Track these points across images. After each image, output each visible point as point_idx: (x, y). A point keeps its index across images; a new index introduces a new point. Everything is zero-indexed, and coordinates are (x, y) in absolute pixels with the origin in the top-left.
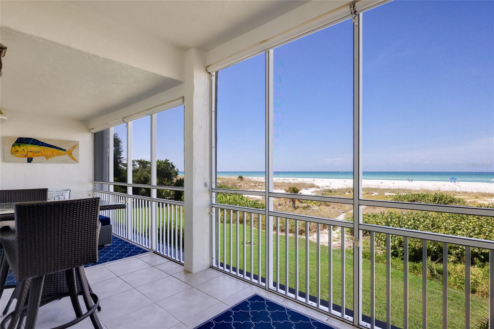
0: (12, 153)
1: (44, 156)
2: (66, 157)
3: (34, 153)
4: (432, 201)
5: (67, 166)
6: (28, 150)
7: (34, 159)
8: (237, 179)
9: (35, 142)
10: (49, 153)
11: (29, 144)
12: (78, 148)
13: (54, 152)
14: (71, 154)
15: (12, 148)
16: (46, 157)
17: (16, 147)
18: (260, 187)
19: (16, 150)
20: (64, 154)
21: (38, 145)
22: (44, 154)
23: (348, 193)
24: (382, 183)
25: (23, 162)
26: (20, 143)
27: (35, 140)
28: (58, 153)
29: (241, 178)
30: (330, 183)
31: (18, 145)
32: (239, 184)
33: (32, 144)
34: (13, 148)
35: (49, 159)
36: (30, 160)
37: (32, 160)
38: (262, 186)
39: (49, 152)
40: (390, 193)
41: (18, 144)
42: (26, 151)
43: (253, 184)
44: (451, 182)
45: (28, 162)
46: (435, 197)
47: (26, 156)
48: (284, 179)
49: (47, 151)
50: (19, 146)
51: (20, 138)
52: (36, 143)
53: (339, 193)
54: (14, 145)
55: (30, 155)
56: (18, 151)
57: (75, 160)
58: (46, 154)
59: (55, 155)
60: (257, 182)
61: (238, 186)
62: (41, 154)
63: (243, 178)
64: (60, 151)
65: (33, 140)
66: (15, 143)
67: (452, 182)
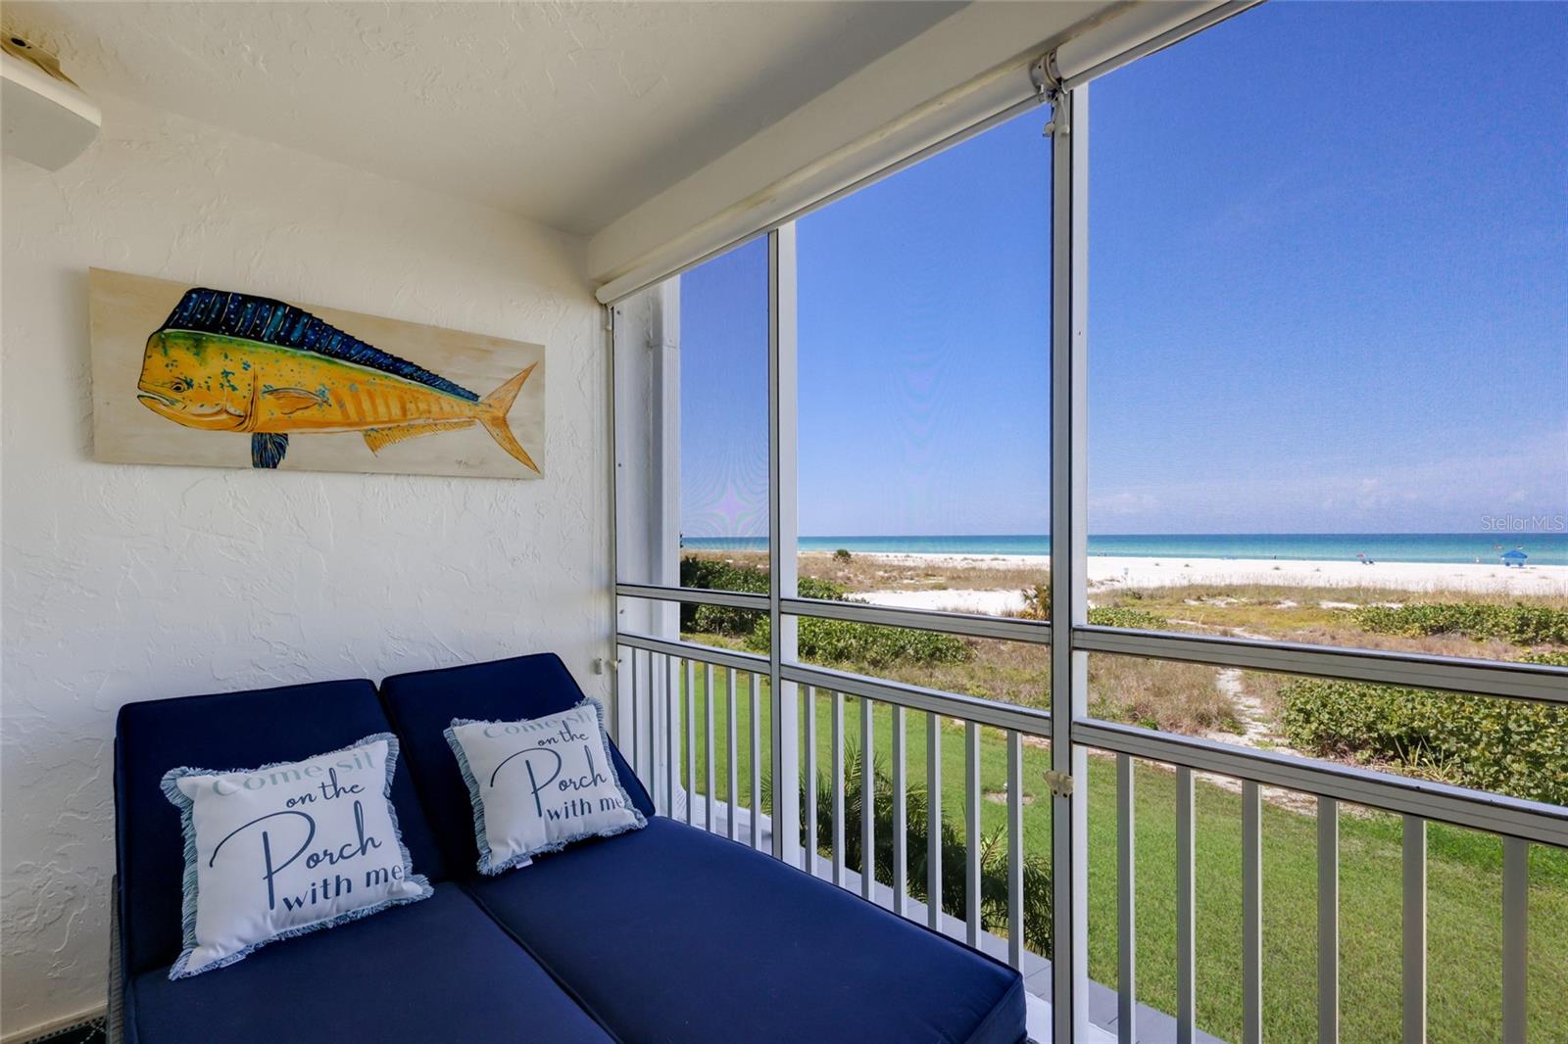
0: (147, 394)
1: (350, 425)
2: (476, 439)
3: (296, 400)
4: (1513, 630)
5: (484, 493)
6: (255, 378)
7: (299, 444)
8: (834, 560)
9: (299, 327)
10: (382, 409)
11: (261, 339)
12: (540, 387)
13: (411, 406)
14: (501, 423)
15: (147, 356)
16: (367, 435)
17: (174, 353)
18: (905, 581)
19: (176, 372)
20: (470, 423)
21: (319, 351)
22: (353, 416)
23: (1195, 600)
24: (1277, 569)
25: (225, 465)
26: (199, 326)
27: (296, 314)
28: (435, 408)
29: (843, 555)
30: (1124, 571)
31: (190, 343)
32: (840, 574)
33: (282, 340)
34: (158, 359)
35: (387, 451)
36: (268, 453)
37: (281, 449)
38: (912, 579)
39: (388, 406)
40: (1338, 600)
41: (185, 337)
42: (243, 391)
43: (881, 573)
44: (1508, 564)
45: (255, 465)
46: (1522, 618)
47: (241, 421)
48: (965, 559)
49: (371, 396)
50: (198, 346)
51: (202, 293)
52: (304, 335)
53: (1167, 600)
54: (158, 340)
55: (269, 413)
56: (190, 385)
57: (527, 462)
58: (370, 419)
59: (421, 421)
60: (893, 568)
61: (842, 578)
62: (335, 413)
63: (849, 556)
64: (448, 401)
65: (285, 316)
66: (166, 326)
67: (1512, 566)
